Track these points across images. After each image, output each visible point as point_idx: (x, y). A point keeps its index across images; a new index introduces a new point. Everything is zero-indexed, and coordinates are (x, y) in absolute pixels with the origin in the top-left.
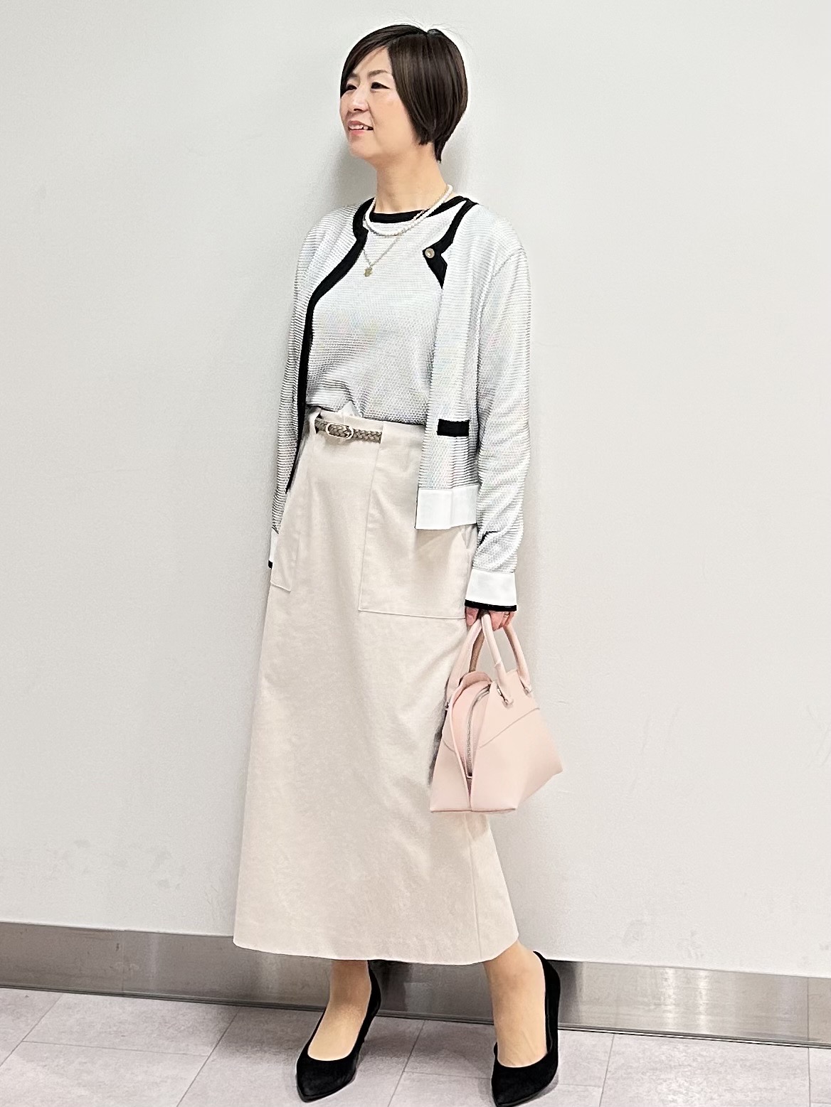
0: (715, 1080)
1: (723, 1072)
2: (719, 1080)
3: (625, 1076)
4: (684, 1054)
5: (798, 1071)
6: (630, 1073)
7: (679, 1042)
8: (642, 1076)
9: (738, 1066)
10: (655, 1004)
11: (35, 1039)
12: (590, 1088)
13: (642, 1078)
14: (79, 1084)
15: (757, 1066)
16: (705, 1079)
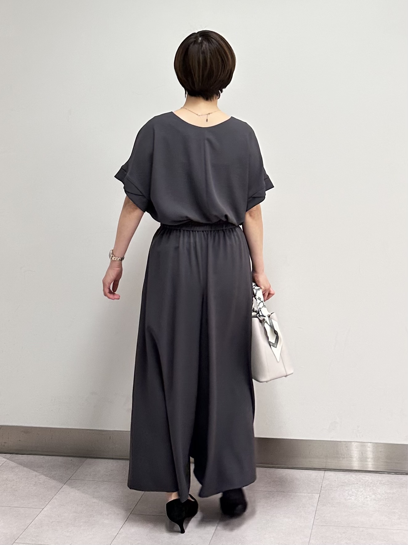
0: (369, 490)
1: (372, 486)
2: (370, 490)
3: (329, 489)
4: (355, 479)
5: (404, 485)
6: (331, 487)
7: (353, 474)
8: (337, 489)
9: (379, 483)
10: (342, 458)
11: (74, 478)
12: (313, 494)
13: (337, 490)
14: (94, 497)
15: (387, 483)
16: (364, 489)
